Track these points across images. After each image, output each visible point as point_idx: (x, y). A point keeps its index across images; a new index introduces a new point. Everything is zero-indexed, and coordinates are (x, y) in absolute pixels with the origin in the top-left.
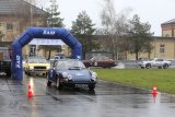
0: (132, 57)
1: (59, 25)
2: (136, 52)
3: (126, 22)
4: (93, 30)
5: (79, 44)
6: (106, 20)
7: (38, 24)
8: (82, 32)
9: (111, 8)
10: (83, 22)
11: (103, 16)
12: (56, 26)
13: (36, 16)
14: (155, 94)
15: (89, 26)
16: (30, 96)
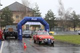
0: (72, 30)
1: (39, 16)
2: (74, 27)
3: (70, 14)
4: (55, 18)
5: (48, 24)
6: (61, 13)
7: (30, 15)
8: (50, 19)
9: (63, 8)
10: (50, 14)
11: (59, 12)
12: (38, 16)
13: (29, 12)
15: (53, 16)
16: (25, 47)
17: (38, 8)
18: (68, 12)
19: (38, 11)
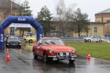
0: (76, 35)
1: (29, 15)
3: (72, 13)
4: (51, 18)
5: (41, 27)
6: (60, 12)
7: (16, 14)
8: (44, 19)
9: (63, 4)
10: (44, 13)
11: (58, 9)
12: (27, 15)
13: (15, 9)
14: (89, 59)
15: (48, 15)
16: (8, 60)
17: (27, 3)
18: (70, 10)
19: (28, 8)
